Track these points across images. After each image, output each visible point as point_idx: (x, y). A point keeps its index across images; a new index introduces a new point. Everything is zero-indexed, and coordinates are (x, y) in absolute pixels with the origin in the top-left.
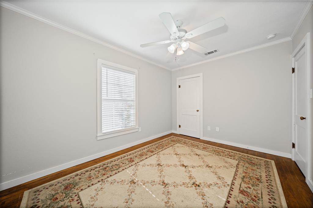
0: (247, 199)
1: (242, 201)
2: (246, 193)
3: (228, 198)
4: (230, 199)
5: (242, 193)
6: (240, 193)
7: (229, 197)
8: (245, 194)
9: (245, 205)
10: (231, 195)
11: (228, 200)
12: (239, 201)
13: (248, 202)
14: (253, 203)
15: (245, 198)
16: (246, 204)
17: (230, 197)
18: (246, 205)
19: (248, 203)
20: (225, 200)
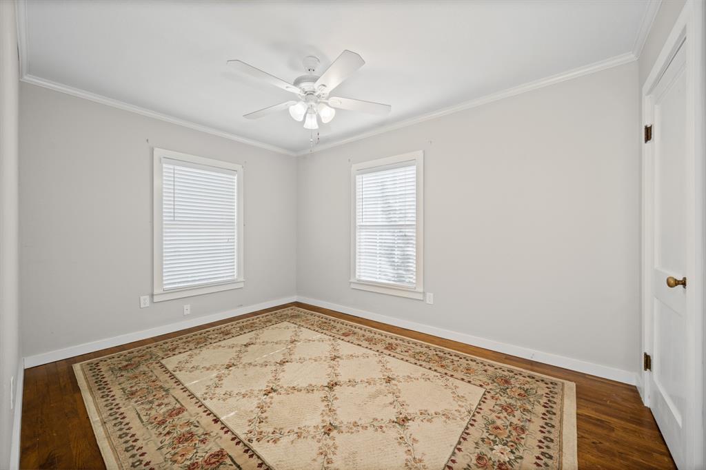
0: (204, 454)
1: (204, 443)
2: (214, 463)
3: (222, 424)
4: (219, 425)
5: (218, 455)
6: (222, 451)
7: (223, 426)
8: (213, 460)
9: (197, 442)
10: (226, 432)
11: (219, 422)
12: (207, 436)
13: (197, 452)
14: (191, 459)
15: (207, 452)
16: (197, 445)
17: (222, 428)
18: (195, 444)
19: (195, 451)
20: (223, 418)
